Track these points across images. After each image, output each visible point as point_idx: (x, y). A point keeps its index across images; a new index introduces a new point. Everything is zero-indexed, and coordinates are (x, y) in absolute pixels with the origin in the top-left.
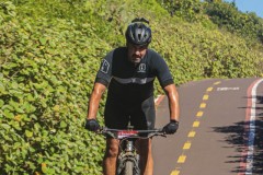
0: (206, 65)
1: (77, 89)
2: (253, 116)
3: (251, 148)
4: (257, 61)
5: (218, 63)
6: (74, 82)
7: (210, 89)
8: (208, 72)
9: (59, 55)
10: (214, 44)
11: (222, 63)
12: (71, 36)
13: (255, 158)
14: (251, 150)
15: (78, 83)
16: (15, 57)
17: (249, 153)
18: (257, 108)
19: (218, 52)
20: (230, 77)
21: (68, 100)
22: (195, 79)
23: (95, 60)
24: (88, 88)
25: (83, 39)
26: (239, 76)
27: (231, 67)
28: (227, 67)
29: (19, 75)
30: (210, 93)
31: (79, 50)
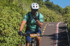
0: (45, 19)
2: (57, 32)
4: (59, 18)
6: (10, 24)
7: (46, 25)
10: (47, 13)
11: (49, 18)
12: (9, 11)
13: (58, 43)
17: (56, 42)
18: (59, 30)
19: (48, 15)
20: (51, 22)
21: (8, 28)
23: (16, 18)
24: (14, 25)
25: (12, 12)
26: (54, 21)
28: (51, 19)
30: (46, 26)
31: (11, 15)
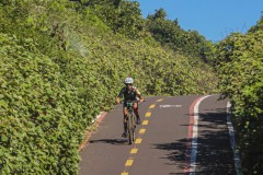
0: (149, 82)
1: (18, 104)
2: (195, 133)
3: (193, 165)
4: (199, 79)
5: (161, 81)
7: (152, 106)
8: (151, 90)
10: (157, 61)
11: (165, 80)
12: (13, 51)
13: (197, 174)
14: (193, 167)
15: (20, 97)
17: (191, 170)
18: (199, 126)
19: (161, 70)
21: (10, 114)
23: (37, 75)
24: (30, 103)
25: (25, 53)
26: (181, 93)
27: (173, 85)
28: (169, 85)
30: (152, 110)
31: (20, 65)
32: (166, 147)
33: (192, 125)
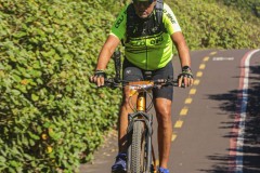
0: (204, 36)
1: (82, 57)
2: (245, 84)
3: (244, 115)
4: (251, 33)
5: (215, 35)
6: (80, 51)
7: (206, 59)
8: (205, 43)
9: (66, 26)
10: (211, 17)
11: (219, 34)
12: (78, 7)
13: (247, 124)
14: (243, 117)
15: (84, 52)
16: (25, 27)
17: (241, 120)
18: (250, 78)
19: (215, 24)
20: (225, 47)
21: (74, 67)
22: (193, 49)
23: (100, 30)
24: (92, 57)
25: (89, 10)
26: (234, 47)
27: (226, 38)
28: (223, 39)
29: (29, 43)
30: (206, 63)
31: (84, 21)
32: (218, 97)
33: (244, 77)
